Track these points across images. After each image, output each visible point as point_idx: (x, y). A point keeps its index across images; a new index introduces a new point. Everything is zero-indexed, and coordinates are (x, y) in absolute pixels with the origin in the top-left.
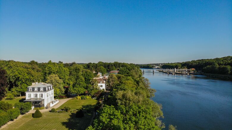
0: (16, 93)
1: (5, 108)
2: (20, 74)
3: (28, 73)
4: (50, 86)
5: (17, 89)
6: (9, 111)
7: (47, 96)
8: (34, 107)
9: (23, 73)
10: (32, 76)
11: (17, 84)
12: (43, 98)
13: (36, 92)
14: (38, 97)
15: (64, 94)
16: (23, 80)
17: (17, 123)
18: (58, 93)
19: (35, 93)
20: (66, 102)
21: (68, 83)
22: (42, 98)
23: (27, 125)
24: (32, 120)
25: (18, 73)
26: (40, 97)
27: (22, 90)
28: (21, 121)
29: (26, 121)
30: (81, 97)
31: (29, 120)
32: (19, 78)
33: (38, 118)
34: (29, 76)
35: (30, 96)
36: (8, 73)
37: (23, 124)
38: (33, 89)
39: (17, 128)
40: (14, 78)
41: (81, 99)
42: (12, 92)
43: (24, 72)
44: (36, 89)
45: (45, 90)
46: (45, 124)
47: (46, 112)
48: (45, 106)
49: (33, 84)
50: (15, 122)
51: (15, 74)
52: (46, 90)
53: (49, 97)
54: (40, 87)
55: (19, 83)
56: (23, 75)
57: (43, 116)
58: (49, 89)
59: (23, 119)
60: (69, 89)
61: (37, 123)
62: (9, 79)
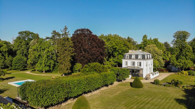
0: (113, 63)
1: (99, 70)
2: (117, 45)
3: (124, 45)
4: (149, 55)
5: (114, 60)
6: (103, 73)
7: (147, 66)
8: (132, 76)
9: (119, 44)
10: (128, 47)
11: (115, 55)
12: (142, 67)
13: (133, 59)
14: (136, 65)
15: (164, 67)
16: (120, 51)
17: (112, 90)
18: (157, 66)
19: (132, 61)
20: (169, 76)
21: (165, 58)
22: (140, 67)
23: (125, 96)
24: (130, 90)
25: (116, 44)
26: (138, 66)
27: (118, 60)
28: (117, 88)
29: (123, 89)
30: (189, 72)
31: (126, 89)
32: (116, 48)
33: (138, 89)
34: (125, 47)
35: (127, 63)
36: (107, 45)
37: (119, 92)
38: (130, 56)
39: (111, 96)
40: (112, 49)
41: (189, 75)
42: (110, 62)
43: (121, 43)
44: (133, 57)
45: (143, 57)
46: (150, 99)
47: (146, 83)
48: (144, 77)
49: (130, 51)
50: (109, 89)
51: (112, 45)
52: (145, 57)
53: (148, 67)
54: (138, 54)
55: (116, 54)
56: (120, 46)
57: (144, 87)
58: (149, 57)
59: (120, 87)
60: (172, 61)
61: (138, 95)
62: (108, 50)
